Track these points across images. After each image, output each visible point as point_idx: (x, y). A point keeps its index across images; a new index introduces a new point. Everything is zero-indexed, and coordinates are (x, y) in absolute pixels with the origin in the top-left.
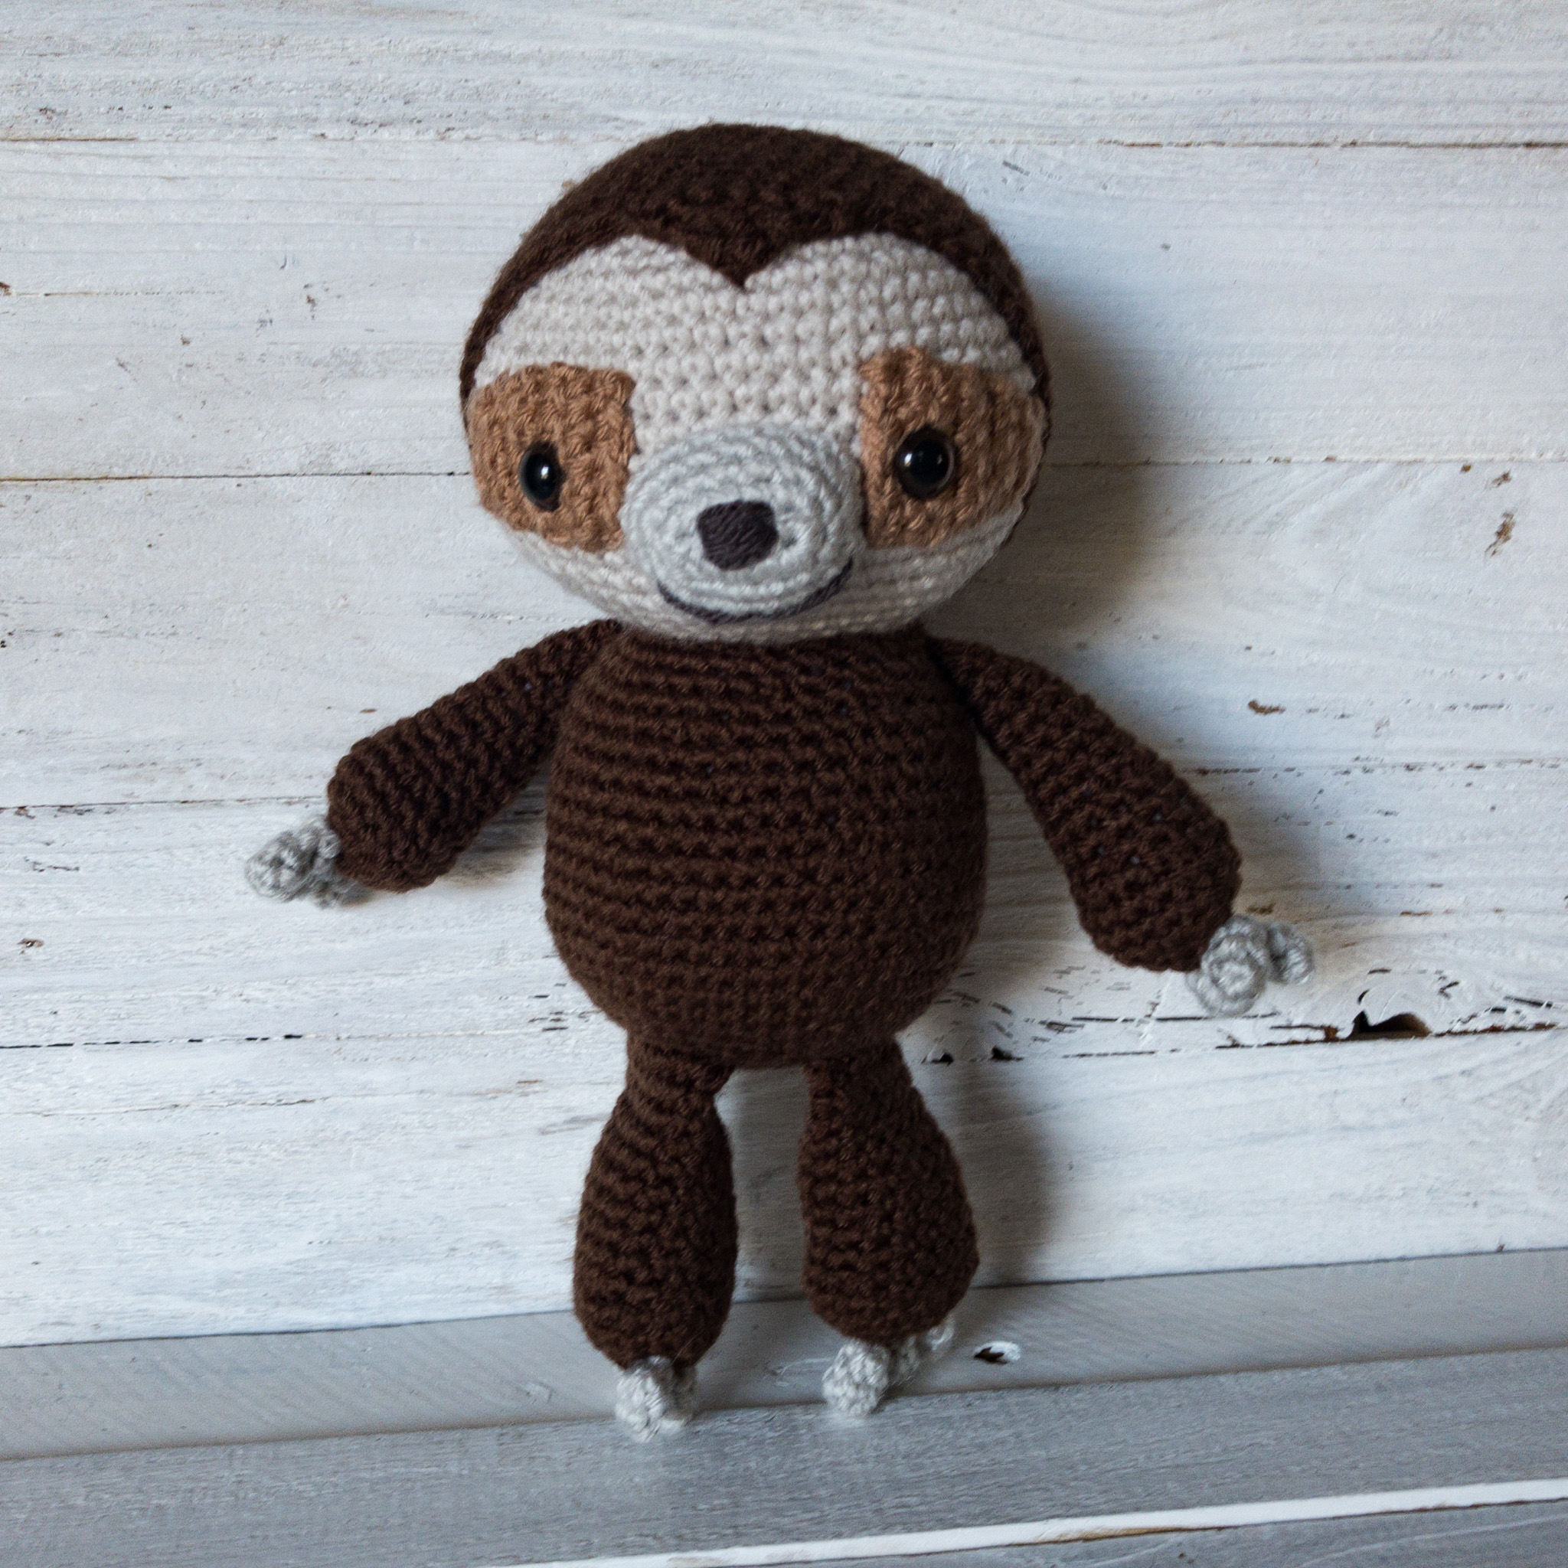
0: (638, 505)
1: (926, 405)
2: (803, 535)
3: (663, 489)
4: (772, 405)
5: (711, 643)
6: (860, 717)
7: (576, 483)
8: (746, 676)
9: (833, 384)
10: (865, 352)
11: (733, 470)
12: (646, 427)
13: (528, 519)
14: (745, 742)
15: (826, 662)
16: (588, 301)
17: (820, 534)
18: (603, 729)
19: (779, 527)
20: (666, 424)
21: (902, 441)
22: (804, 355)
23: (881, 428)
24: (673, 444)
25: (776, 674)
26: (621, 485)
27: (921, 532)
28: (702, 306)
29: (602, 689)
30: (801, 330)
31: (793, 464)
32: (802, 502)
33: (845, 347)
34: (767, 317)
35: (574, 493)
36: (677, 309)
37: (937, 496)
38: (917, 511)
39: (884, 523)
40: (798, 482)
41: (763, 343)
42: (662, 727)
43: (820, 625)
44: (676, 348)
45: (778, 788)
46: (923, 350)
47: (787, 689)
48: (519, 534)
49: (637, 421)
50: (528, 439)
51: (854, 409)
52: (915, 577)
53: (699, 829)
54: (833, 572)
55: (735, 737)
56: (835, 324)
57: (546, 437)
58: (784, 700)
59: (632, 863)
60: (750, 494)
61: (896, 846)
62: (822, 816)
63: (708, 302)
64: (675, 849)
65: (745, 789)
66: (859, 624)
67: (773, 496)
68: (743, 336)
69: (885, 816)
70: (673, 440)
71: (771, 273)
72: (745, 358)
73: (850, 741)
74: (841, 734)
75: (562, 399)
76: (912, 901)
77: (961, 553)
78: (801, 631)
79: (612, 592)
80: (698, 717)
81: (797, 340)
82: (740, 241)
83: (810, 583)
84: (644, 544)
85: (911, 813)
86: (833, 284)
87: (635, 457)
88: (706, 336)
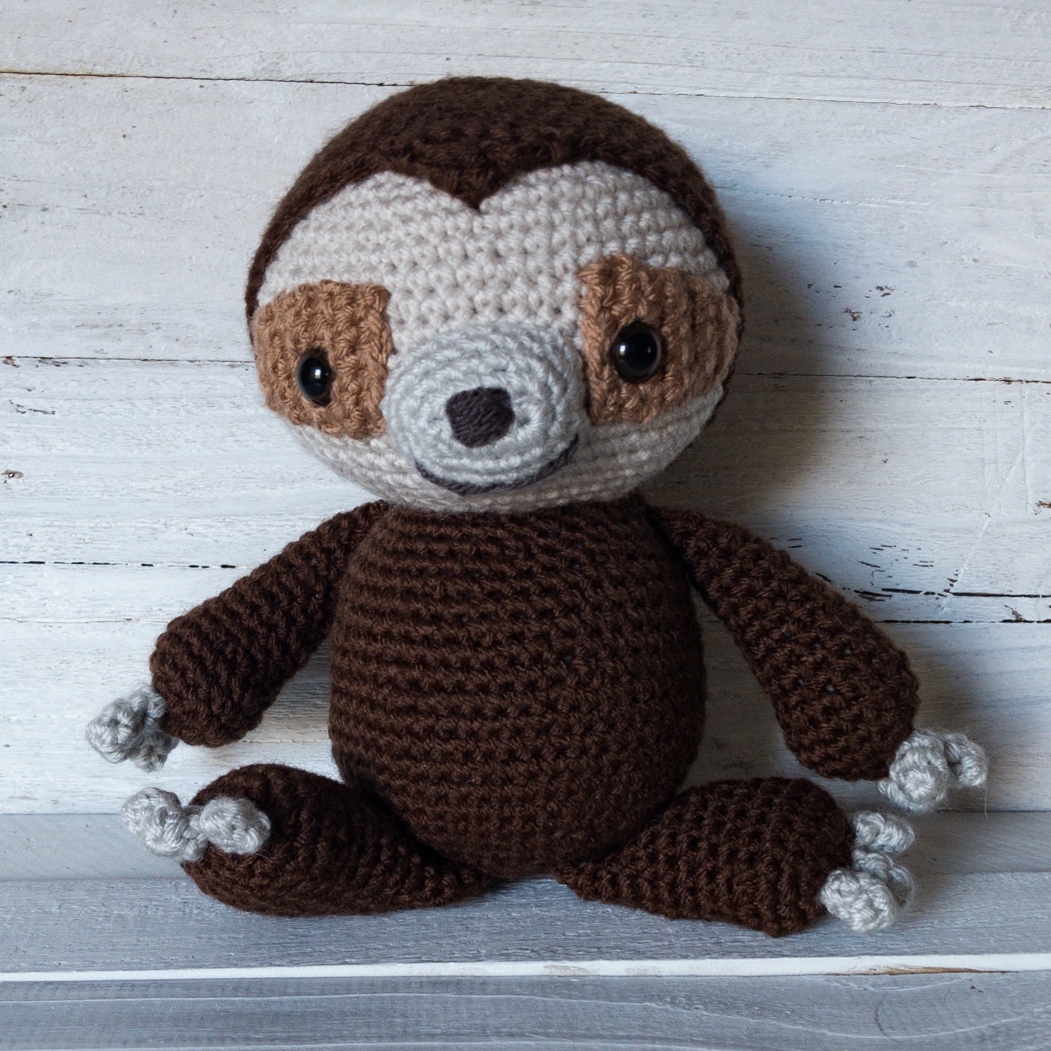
0: (396, 396)
1: (635, 302)
2: (535, 414)
3: (416, 381)
4: (506, 308)
5: (463, 514)
6: (591, 571)
7: (344, 381)
8: (493, 540)
9: (556, 288)
10: (583, 260)
11: (475, 362)
12: (401, 330)
13: (305, 415)
14: (494, 596)
15: (560, 526)
16: (349, 228)
17: (549, 414)
18: (375, 590)
19: (515, 409)
20: (417, 328)
21: (616, 334)
22: (532, 264)
23: (598, 324)
24: (424, 344)
25: (518, 537)
26: (382, 379)
27: (636, 411)
28: (444, 227)
29: (373, 557)
30: (528, 244)
31: (525, 355)
32: (533, 387)
33: (566, 257)
34: (499, 234)
35: (343, 389)
36: (423, 231)
37: (647, 380)
38: (632, 393)
39: (604, 404)
40: (530, 370)
41: (497, 255)
42: (423, 587)
43: (554, 495)
44: (423, 263)
45: (523, 632)
46: (632, 257)
47: (528, 550)
48: (299, 428)
49: (393, 326)
50: (303, 347)
51: (575, 308)
52: (632, 451)
53: (457, 669)
54: (561, 446)
55: (485, 592)
56: (557, 237)
57: (318, 343)
58: (526, 559)
59: (403, 701)
60: (489, 382)
61: (625, 679)
62: (561, 655)
63: (449, 223)
64: (438, 688)
65: (495, 635)
66: (587, 494)
67: (509, 383)
68: (480, 250)
69: (614, 654)
70: (424, 341)
71: (502, 197)
72: (482, 268)
73: (582, 591)
74: (575, 586)
75: (330, 310)
76: (639, 725)
77: (670, 429)
78: (537, 500)
79: (378, 473)
80: (455, 576)
81: (525, 252)
82: (474, 171)
83: (543, 456)
84: (402, 429)
85: (636, 651)
87: (393, 356)
88: (448, 252)
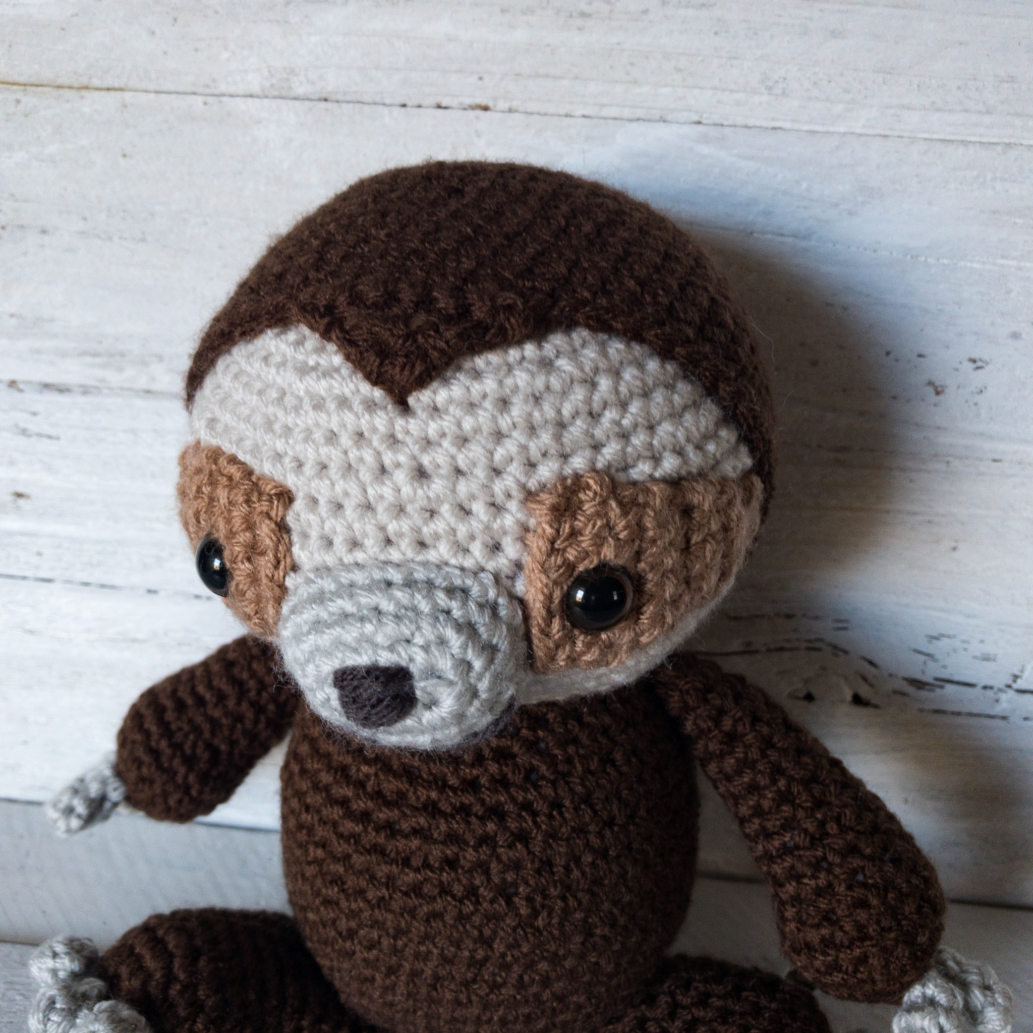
1: (599, 541)
2: (447, 696)
4: (427, 541)
9: (495, 519)
10: (534, 483)
12: (303, 546)
17: (467, 694)
19: (419, 693)
20: (321, 549)
21: (572, 580)
22: (463, 488)
23: (545, 571)
26: (279, 599)
27: (597, 661)
28: (359, 426)
30: (463, 460)
31: (438, 621)
32: (445, 665)
33: (508, 482)
34: (428, 443)
37: (615, 625)
39: (552, 658)
40: (442, 642)
41: (421, 474)
44: (332, 468)
46: (604, 474)
49: (295, 538)
51: (518, 544)
56: (501, 452)
57: (216, 534)
60: (385, 659)
61: (578, 916)
63: (364, 422)
67: (411, 660)
68: (399, 465)
69: (567, 890)
70: (323, 571)
71: (436, 392)
72: (399, 490)
74: (527, 806)
81: (458, 472)
82: (399, 361)
86: (503, 404)
87: (292, 574)
88: (361, 461)
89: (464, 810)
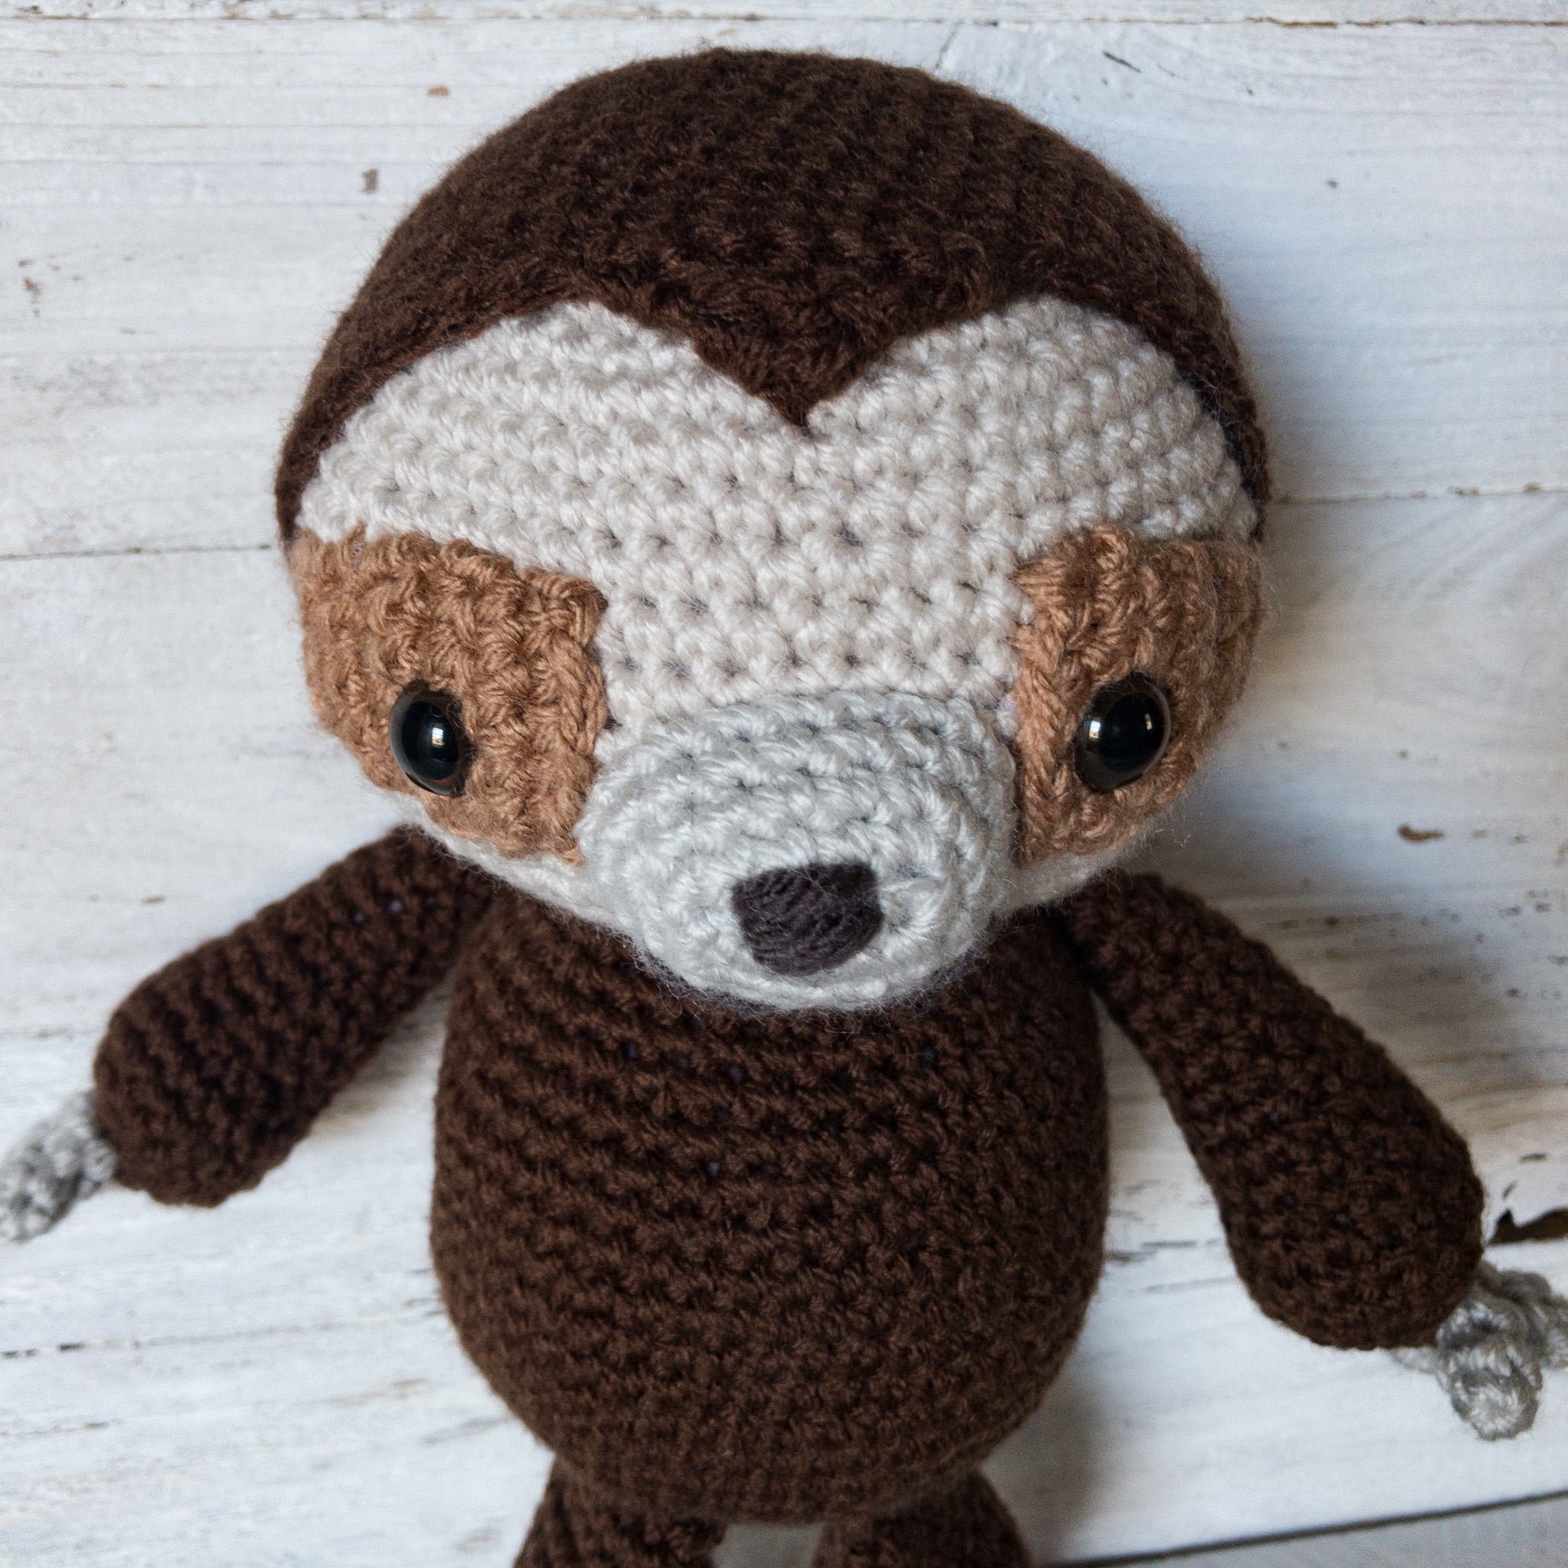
1: (1132, 638)
2: (927, 912)
4: (862, 654)
7: (498, 770)
9: (971, 610)
10: (1026, 548)
11: (801, 801)
12: (629, 684)
19: (886, 904)
20: (665, 684)
21: (1087, 702)
22: (921, 556)
23: (1055, 687)
26: (582, 784)
28: (730, 463)
30: (916, 511)
32: (928, 856)
33: (993, 541)
34: (854, 487)
35: (493, 781)
38: (1101, 813)
40: (920, 815)
41: (848, 539)
44: (683, 542)
49: (610, 671)
56: (976, 495)
57: (439, 682)
60: (832, 851)
63: (742, 457)
67: (876, 850)
68: (811, 526)
70: (680, 718)
71: (859, 400)
72: (815, 570)
75: (469, 619)
81: (909, 532)
86: (969, 415)
87: (607, 735)
88: (740, 524)
89: (833, 1122)
